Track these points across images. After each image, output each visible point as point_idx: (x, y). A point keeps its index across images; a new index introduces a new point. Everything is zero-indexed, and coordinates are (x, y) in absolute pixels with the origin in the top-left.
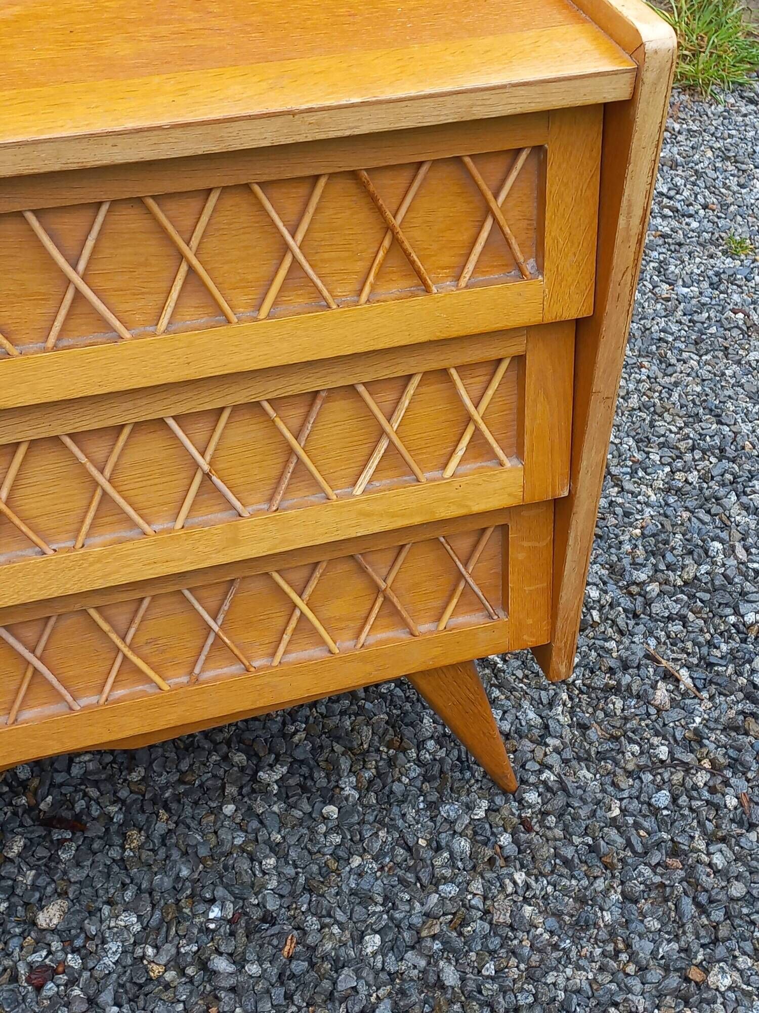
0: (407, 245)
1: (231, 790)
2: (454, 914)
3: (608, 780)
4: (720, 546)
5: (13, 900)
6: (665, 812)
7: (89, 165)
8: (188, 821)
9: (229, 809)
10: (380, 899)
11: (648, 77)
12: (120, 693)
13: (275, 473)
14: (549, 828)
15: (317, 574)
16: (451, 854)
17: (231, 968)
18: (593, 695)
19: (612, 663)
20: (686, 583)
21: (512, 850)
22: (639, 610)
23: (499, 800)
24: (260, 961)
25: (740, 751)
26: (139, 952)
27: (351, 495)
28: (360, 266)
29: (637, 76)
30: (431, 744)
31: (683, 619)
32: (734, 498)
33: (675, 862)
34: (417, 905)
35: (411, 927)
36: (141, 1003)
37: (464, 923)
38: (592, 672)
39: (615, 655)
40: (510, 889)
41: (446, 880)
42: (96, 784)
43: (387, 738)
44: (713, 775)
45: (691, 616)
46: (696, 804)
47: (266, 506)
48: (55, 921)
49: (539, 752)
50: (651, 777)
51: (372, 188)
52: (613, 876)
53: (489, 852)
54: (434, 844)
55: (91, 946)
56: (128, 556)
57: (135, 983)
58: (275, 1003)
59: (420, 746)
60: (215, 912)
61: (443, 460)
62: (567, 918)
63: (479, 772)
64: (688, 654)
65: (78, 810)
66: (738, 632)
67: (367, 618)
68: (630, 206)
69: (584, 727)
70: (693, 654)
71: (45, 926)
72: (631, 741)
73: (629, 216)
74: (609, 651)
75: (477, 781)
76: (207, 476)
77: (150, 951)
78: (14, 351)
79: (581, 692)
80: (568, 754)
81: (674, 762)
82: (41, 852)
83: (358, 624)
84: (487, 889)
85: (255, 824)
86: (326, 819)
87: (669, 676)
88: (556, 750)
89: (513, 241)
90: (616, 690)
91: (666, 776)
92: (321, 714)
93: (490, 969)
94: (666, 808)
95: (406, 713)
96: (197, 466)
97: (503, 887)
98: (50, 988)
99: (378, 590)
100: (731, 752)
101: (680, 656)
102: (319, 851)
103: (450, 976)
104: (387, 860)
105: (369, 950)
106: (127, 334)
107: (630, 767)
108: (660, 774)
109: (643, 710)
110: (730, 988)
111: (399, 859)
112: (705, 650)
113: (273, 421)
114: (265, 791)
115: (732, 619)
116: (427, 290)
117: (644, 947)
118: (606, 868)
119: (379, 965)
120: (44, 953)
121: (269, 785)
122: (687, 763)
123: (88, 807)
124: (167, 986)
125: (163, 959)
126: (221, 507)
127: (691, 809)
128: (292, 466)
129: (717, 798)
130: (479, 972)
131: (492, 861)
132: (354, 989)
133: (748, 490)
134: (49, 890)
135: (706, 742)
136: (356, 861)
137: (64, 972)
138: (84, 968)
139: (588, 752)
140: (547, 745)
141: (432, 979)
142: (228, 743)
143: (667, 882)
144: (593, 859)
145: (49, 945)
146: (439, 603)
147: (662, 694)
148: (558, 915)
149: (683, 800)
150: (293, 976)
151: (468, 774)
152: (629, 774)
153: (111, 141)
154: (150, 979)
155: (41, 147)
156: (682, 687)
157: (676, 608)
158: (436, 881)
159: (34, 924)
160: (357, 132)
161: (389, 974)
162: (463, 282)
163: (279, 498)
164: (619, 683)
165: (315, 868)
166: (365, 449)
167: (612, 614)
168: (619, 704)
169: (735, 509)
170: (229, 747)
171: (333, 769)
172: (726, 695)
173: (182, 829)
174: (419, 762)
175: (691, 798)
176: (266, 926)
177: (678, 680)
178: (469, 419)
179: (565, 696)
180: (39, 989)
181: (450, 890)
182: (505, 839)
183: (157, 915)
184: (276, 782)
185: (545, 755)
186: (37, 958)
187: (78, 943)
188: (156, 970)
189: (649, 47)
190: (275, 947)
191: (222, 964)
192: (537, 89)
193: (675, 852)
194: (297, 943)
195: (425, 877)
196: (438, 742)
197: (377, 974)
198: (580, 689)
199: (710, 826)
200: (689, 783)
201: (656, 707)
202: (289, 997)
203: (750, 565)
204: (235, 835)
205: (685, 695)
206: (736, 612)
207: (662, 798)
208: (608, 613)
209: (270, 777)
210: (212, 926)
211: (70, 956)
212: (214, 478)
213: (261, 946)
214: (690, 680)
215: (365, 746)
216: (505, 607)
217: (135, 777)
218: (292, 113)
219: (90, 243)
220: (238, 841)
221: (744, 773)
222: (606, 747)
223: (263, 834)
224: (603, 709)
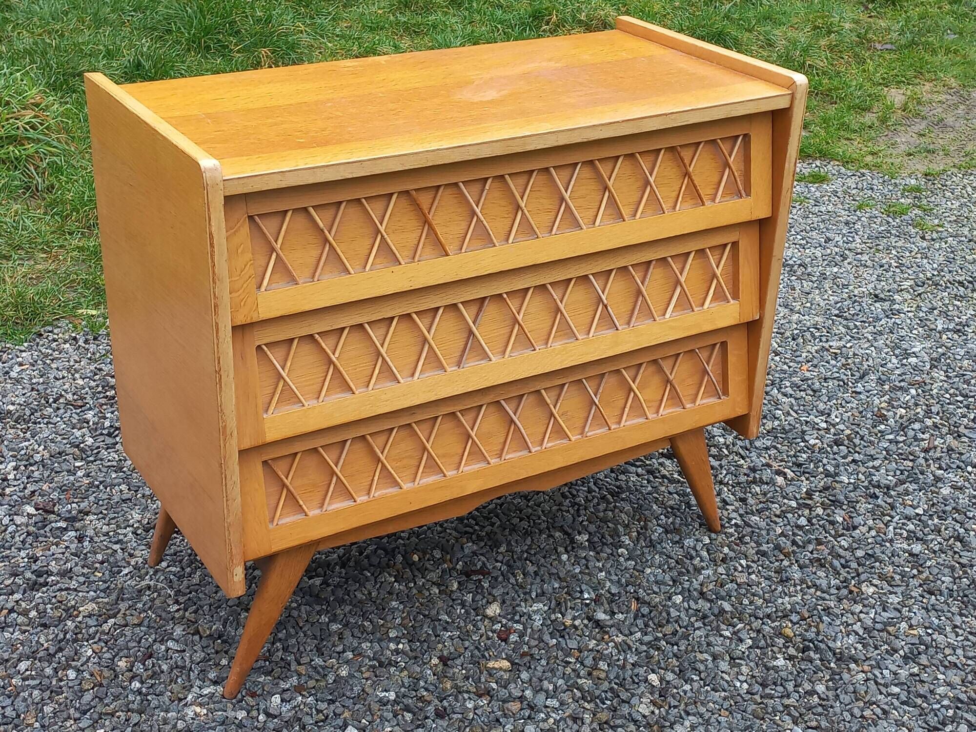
0: (696, 182)
1: (561, 549)
2: (716, 581)
3: (768, 520)
4: (780, 412)
5: (467, 608)
6: (807, 528)
7: (590, 139)
8: (545, 564)
9: (564, 557)
10: (671, 583)
11: (798, 96)
12: (550, 445)
13: (631, 308)
14: (747, 543)
15: (641, 371)
16: (701, 558)
17: (608, 617)
18: (742, 485)
19: (745, 471)
20: (769, 432)
21: (732, 554)
22: (748, 446)
23: (713, 535)
24: (622, 613)
25: (835, 496)
26: (553, 617)
27: (665, 318)
28: (674, 194)
29: (793, 96)
30: (662, 517)
31: (776, 448)
32: (776, 391)
33: (822, 547)
34: (694, 580)
35: (695, 590)
36: (567, 637)
37: (722, 586)
38: (735, 476)
39: (745, 467)
40: (740, 569)
41: (703, 568)
42: (481, 554)
43: (637, 517)
44: (824, 509)
45: (779, 446)
46: (821, 523)
47: (626, 326)
48: (498, 611)
49: (725, 513)
50: (792, 515)
51: (682, 155)
52: (790, 560)
53: (722, 555)
54: (689, 557)
55: (523, 619)
56: (571, 350)
57: (558, 630)
58: (640, 627)
59: (657, 519)
60: (586, 596)
61: (701, 301)
62: (775, 579)
63: (697, 526)
64: (786, 462)
65: (479, 567)
66: (808, 449)
67: (662, 400)
68: (790, 157)
69: (743, 500)
70: (789, 462)
71: (492, 615)
72: (773, 503)
73: (790, 163)
74: (741, 466)
75: (697, 530)
76: (606, 306)
77: (560, 616)
78: (540, 236)
79: (733, 487)
80: (741, 511)
81: (800, 506)
82: (471, 586)
83: (657, 403)
84: (728, 569)
85: (584, 561)
86: (622, 555)
87: (779, 473)
88: (734, 511)
89: (738, 180)
90: (754, 482)
91: (800, 513)
92: (592, 513)
93: (746, 602)
94: (807, 526)
95: (641, 506)
96: (601, 300)
97: (735, 570)
98: (513, 638)
99: (668, 381)
100: (830, 498)
101: (781, 464)
102: (626, 568)
103: (727, 607)
104: (666, 567)
105: (678, 602)
106: (584, 227)
107: (778, 513)
108: (796, 512)
109: (772, 489)
110: (873, 594)
111: (673, 565)
112: (794, 459)
113: (633, 277)
114: (581, 546)
115: (802, 444)
116: (703, 205)
117: (824, 583)
118: (785, 556)
119: (687, 606)
120: (500, 625)
121: (582, 544)
122: (810, 505)
123: (484, 563)
124: (576, 628)
125: (570, 617)
126: (607, 327)
127: (820, 526)
128: (639, 302)
129: (831, 518)
130: (742, 604)
131: (724, 560)
132: (679, 616)
133: (783, 386)
134: (484, 601)
135: (814, 497)
136: (648, 571)
137: (515, 632)
138: (525, 628)
139: (752, 510)
140: (727, 510)
141: (716, 611)
142: (548, 528)
143: (821, 557)
144: (776, 552)
145: (500, 622)
146: (693, 392)
147: (780, 480)
148: (768, 578)
149: (814, 521)
150: (643, 616)
151: (691, 527)
152: (779, 517)
153: (600, 128)
154: (566, 627)
155: (576, 131)
156: (789, 476)
157: (769, 443)
158: (698, 570)
159: (485, 616)
160: (689, 123)
161: (693, 609)
162: (717, 200)
163: (634, 319)
164: (755, 477)
165: (628, 575)
166: (668, 295)
167: (735, 449)
168: (758, 489)
169: (780, 396)
170: (549, 531)
171: (615, 534)
172: (815, 477)
173: (543, 569)
174: (658, 525)
175: (819, 521)
176: (617, 598)
177: (785, 474)
178: (714, 276)
179: (726, 489)
180: (505, 640)
181: (709, 572)
182: (726, 550)
183: (554, 602)
184: (587, 541)
185: (729, 514)
186: (498, 627)
187: (517, 618)
188: (568, 622)
189: (798, 83)
190: (627, 606)
191: (601, 616)
192: (755, 102)
193: (819, 542)
194: (638, 604)
195: (691, 569)
196: (666, 517)
197: (687, 610)
198: (732, 485)
199: (833, 532)
200: (814, 514)
201: (779, 487)
202: (646, 625)
203: (801, 419)
204: (575, 567)
205: (793, 479)
206: (804, 441)
207: (803, 521)
208: (732, 449)
209: (583, 538)
210: (588, 602)
211: (515, 625)
212: (609, 308)
213: (619, 607)
214: (792, 473)
215: (626, 522)
216: (726, 392)
217: (503, 549)
218: (666, 115)
219: (572, 183)
220: (577, 570)
221: (841, 507)
222: (760, 506)
223: (591, 564)
224: (750, 492)
